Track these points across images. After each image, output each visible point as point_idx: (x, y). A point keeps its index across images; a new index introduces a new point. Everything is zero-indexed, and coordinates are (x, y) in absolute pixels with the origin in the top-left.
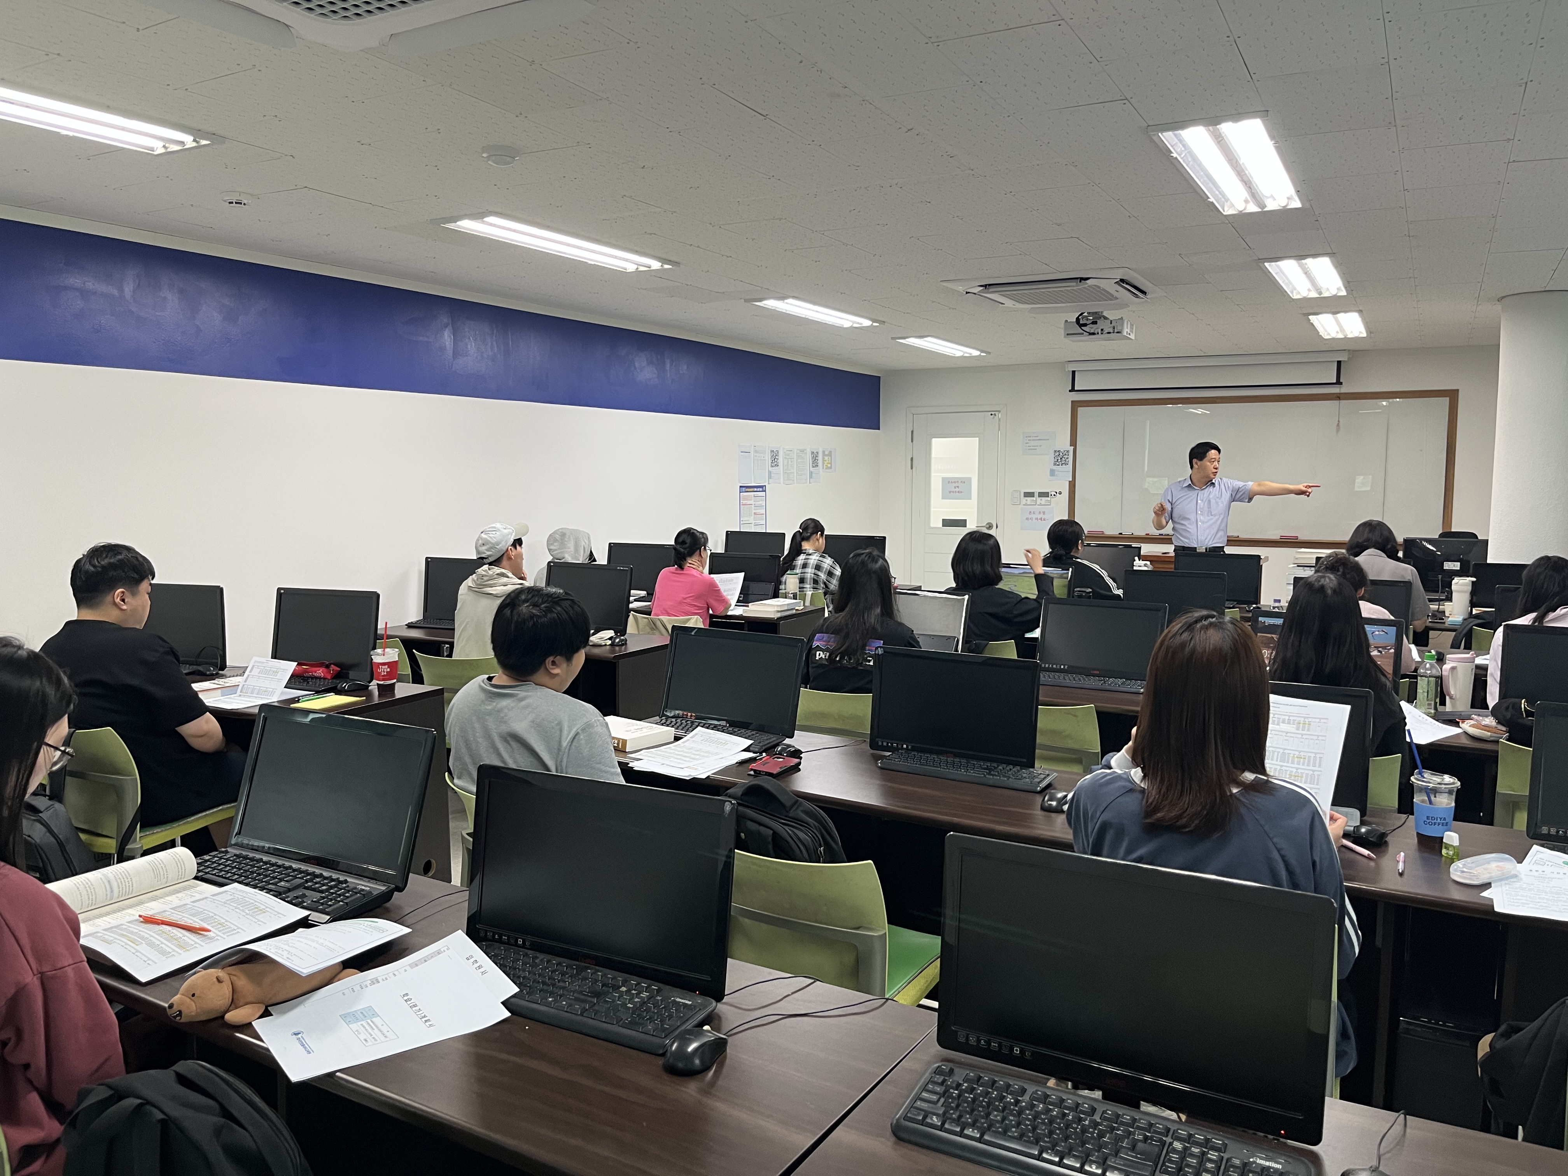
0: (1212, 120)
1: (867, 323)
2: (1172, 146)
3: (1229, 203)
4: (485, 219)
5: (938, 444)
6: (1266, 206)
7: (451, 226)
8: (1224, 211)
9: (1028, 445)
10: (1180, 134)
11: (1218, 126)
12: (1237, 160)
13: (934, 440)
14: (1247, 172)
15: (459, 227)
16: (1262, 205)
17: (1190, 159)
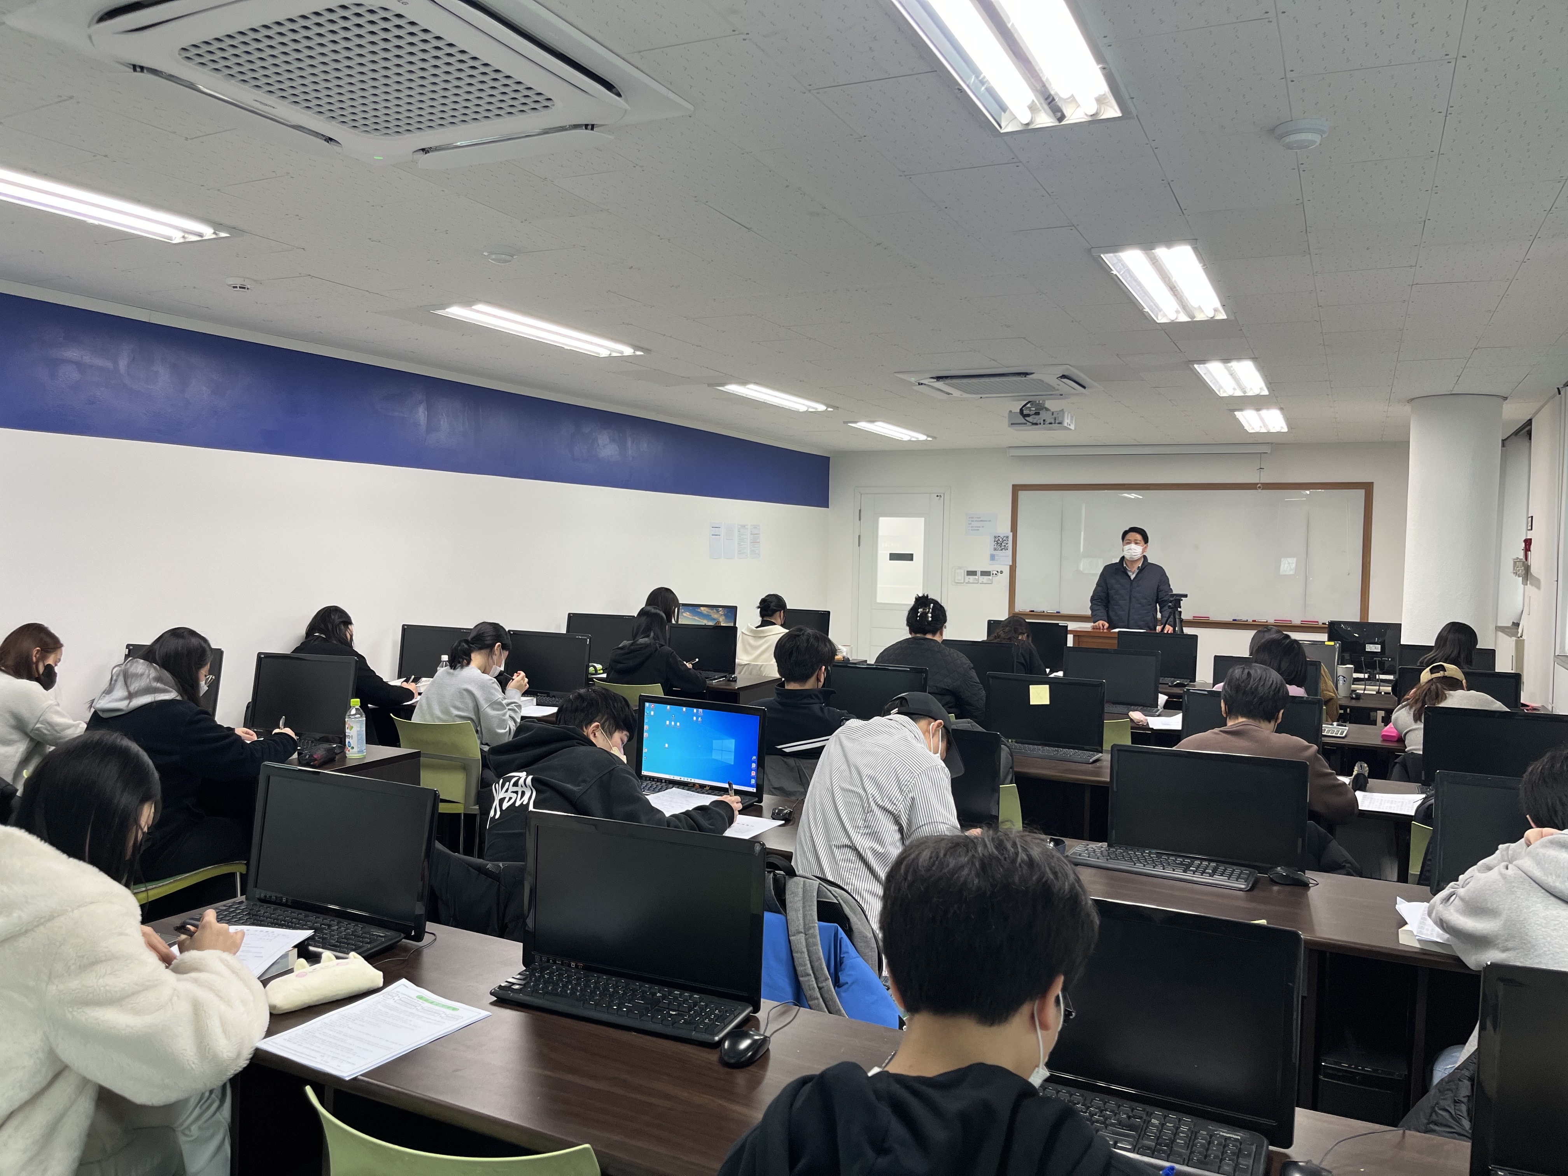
0: (1148, 244)
1: (821, 408)
2: (1113, 265)
3: (1162, 312)
4: (475, 307)
5: (884, 522)
6: (1195, 317)
7: (440, 312)
8: (1158, 319)
9: (970, 525)
10: (1120, 256)
11: (1153, 251)
12: (1169, 278)
13: (881, 519)
14: (1178, 288)
15: (448, 313)
16: (1192, 317)
17: (1128, 276)
